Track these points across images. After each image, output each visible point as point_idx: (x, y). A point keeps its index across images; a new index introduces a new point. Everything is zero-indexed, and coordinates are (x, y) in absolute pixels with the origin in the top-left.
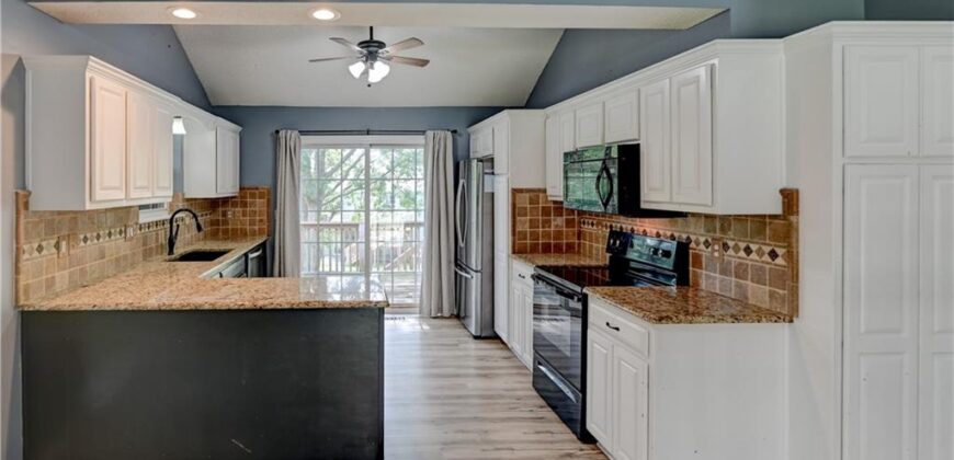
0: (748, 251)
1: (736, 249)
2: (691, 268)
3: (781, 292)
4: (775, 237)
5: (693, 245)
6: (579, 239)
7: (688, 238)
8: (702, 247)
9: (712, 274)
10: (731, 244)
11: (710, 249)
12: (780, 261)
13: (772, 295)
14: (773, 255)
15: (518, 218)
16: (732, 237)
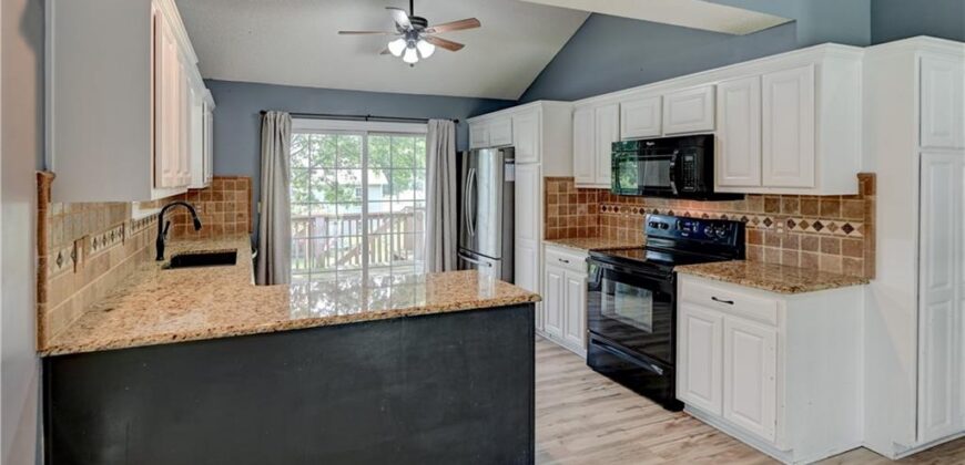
0: (818, 226)
1: (804, 225)
2: (747, 244)
3: (857, 259)
4: (851, 213)
5: (750, 224)
6: (599, 223)
7: (744, 218)
8: (762, 225)
9: (774, 248)
10: (798, 221)
11: (771, 226)
12: (855, 233)
13: (846, 262)
14: (848, 228)
15: (550, 205)
16: (799, 214)
